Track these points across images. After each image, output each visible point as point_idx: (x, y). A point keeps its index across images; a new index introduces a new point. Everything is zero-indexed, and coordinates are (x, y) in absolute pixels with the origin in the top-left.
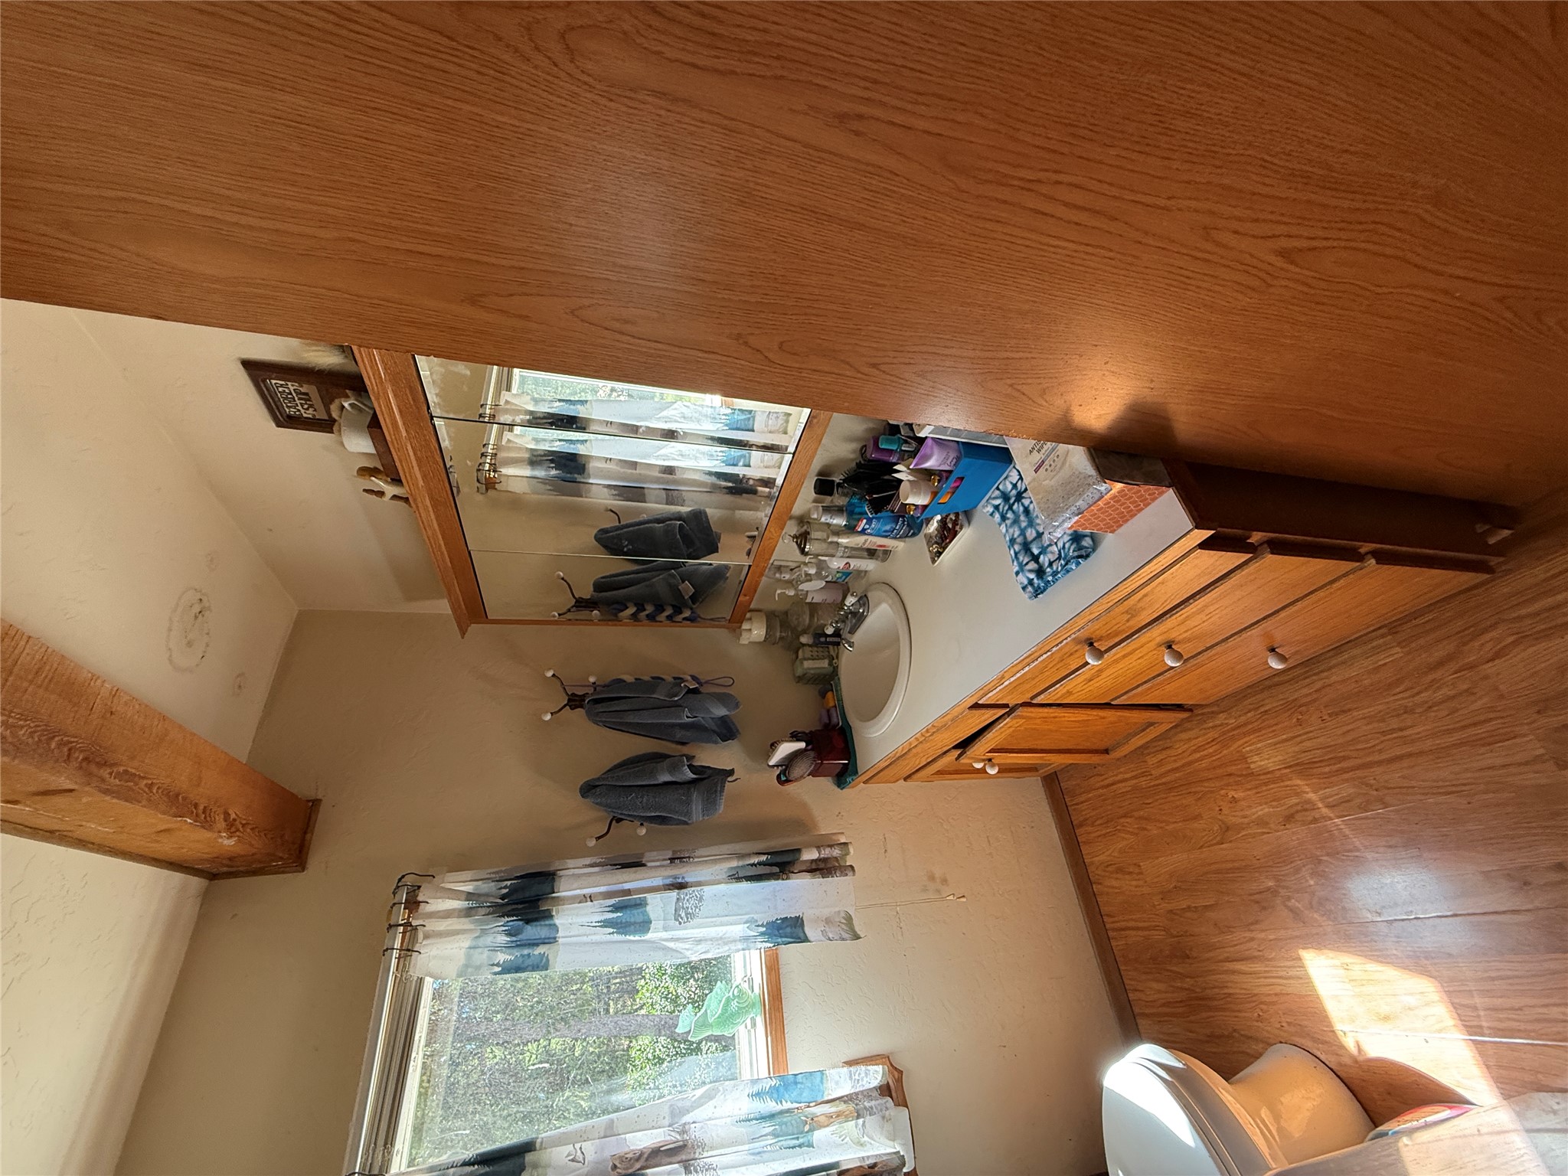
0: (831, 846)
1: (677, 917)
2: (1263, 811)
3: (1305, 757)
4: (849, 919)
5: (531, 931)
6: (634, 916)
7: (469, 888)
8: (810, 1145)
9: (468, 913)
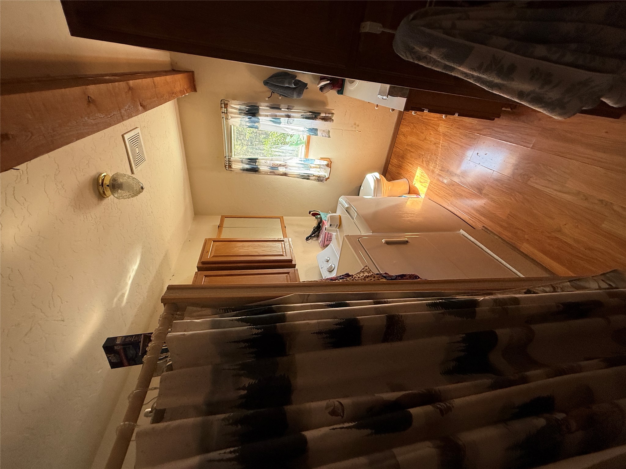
0: (329, 114)
1: (288, 123)
2: (433, 139)
3: (447, 133)
4: (329, 131)
5: (253, 119)
6: (278, 121)
7: (238, 107)
9: (240, 114)
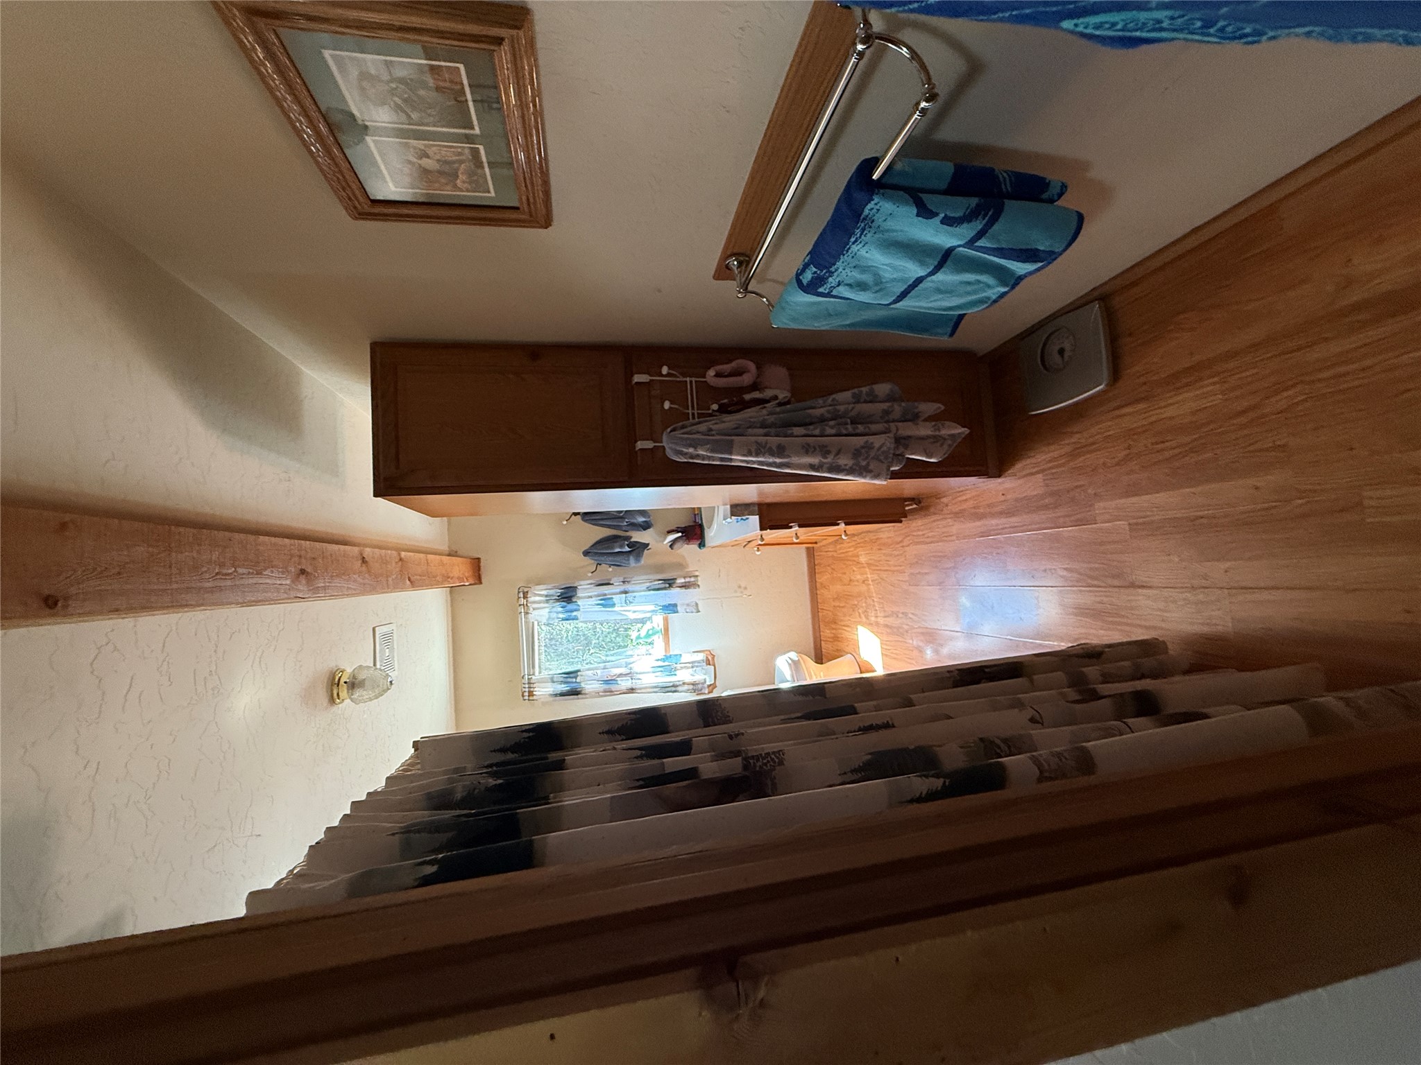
0: (690, 577)
1: (626, 603)
2: (859, 577)
3: (870, 562)
4: (697, 604)
5: (570, 607)
6: (609, 602)
7: (544, 592)
8: (675, 675)
9: (547, 601)
